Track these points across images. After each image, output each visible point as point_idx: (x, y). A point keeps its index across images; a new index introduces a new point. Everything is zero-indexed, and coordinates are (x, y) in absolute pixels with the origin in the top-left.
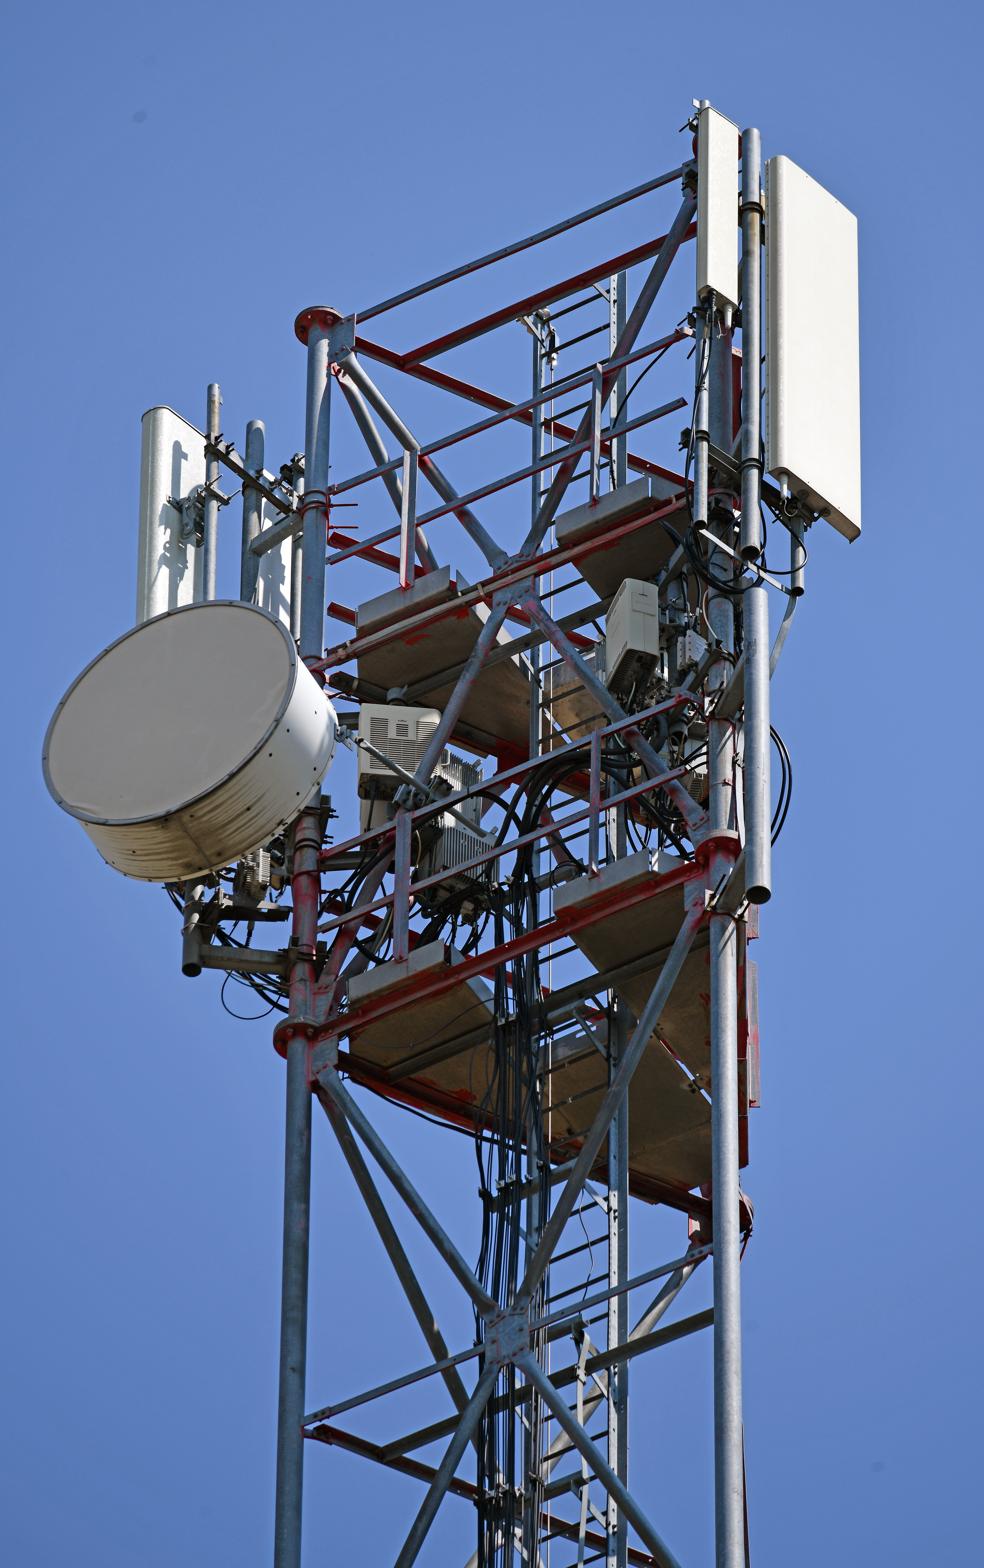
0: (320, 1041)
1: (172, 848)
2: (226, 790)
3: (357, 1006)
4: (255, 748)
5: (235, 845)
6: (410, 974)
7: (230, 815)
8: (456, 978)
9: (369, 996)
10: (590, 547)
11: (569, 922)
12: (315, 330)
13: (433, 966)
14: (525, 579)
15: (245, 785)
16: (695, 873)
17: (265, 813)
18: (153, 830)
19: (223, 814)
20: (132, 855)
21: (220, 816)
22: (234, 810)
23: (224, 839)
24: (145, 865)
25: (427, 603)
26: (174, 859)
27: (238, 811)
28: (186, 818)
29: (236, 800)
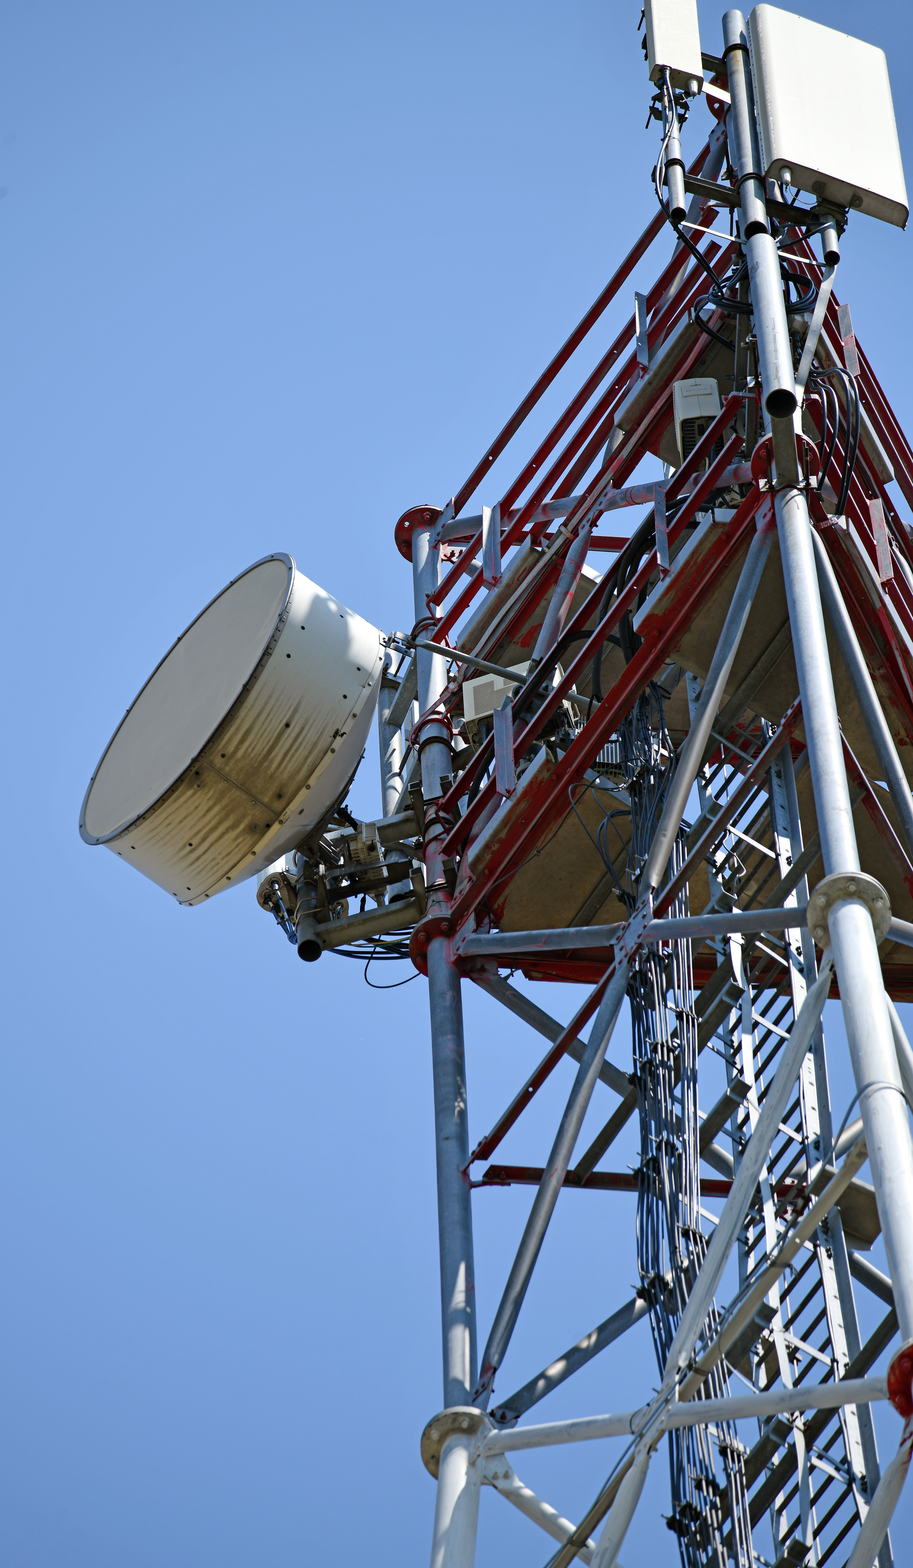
0: (459, 930)
1: (224, 812)
4: (263, 650)
5: (292, 776)
7: (267, 739)
8: (569, 773)
9: (488, 846)
11: (658, 636)
12: (414, 533)
14: (604, 491)
15: (270, 697)
16: (763, 498)
17: (312, 725)
18: (191, 796)
19: (259, 740)
20: (191, 851)
21: (256, 745)
22: (269, 732)
23: (275, 773)
24: (211, 859)
25: (518, 580)
26: (234, 827)
27: (275, 730)
28: (218, 761)
29: (266, 718)
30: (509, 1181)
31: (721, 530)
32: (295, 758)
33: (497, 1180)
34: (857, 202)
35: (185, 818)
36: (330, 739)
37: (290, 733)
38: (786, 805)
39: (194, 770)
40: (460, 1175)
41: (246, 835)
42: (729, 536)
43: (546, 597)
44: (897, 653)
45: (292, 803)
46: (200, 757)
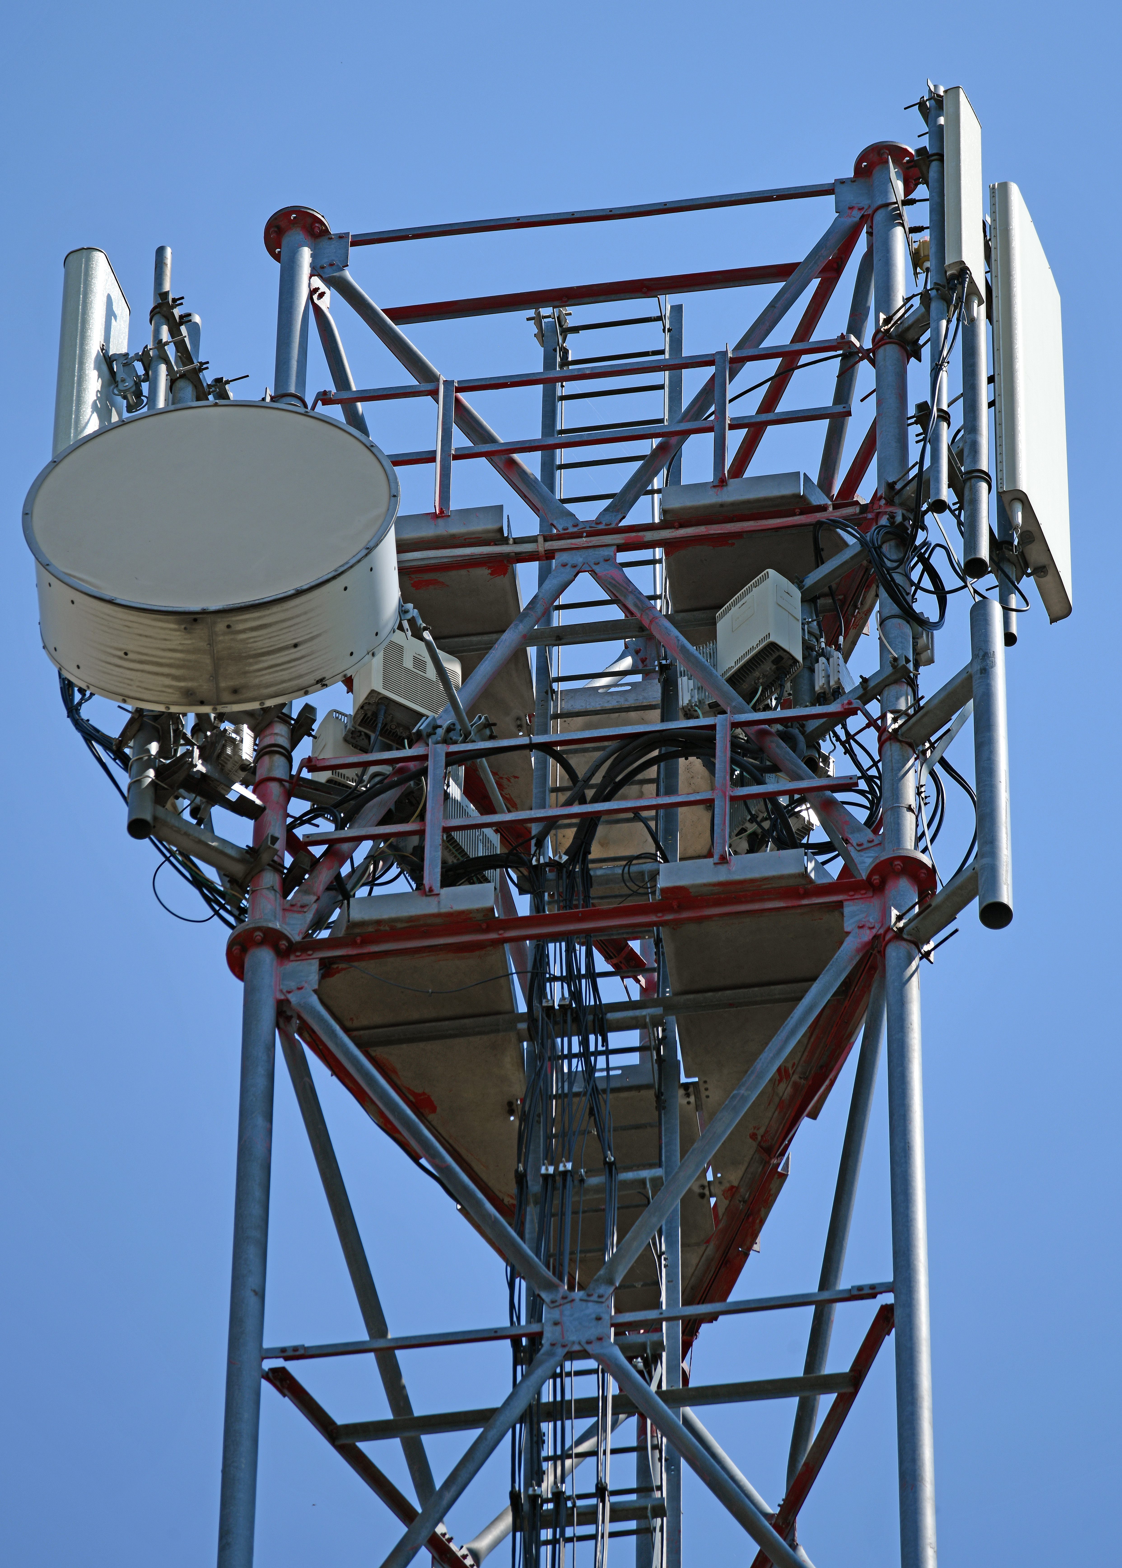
0: (292, 961)
1: (182, 662)
2: (284, 608)
3: (357, 931)
4: (336, 570)
5: (259, 686)
6: (443, 910)
7: (272, 644)
8: (501, 934)
9: (379, 922)
10: (703, 534)
11: (675, 906)
12: (296, 235)
13: (477, 910)
14: (604, 548)
15: (305, 613)
16: (862, 894)
17: (311, 660)
18: (171, 629)
19: (266, 639)
20: (120, 658)
21: (260, 641)
22: (279, 640)
23: (251, 672)
24: (128, 677)
26: (176, 678)
27: (283, 642)
28: (221, 628)
29: (287, 627)
30: (286, 1392)
32: (276, 675)
33: (278, 1383)
34: (1042, 573)
35: (146, 636)
36: (313, 682)
37: (291, 653)
39: (198, 617)
41: (178, 692)
45: (238, 705)
46: (212, 614)
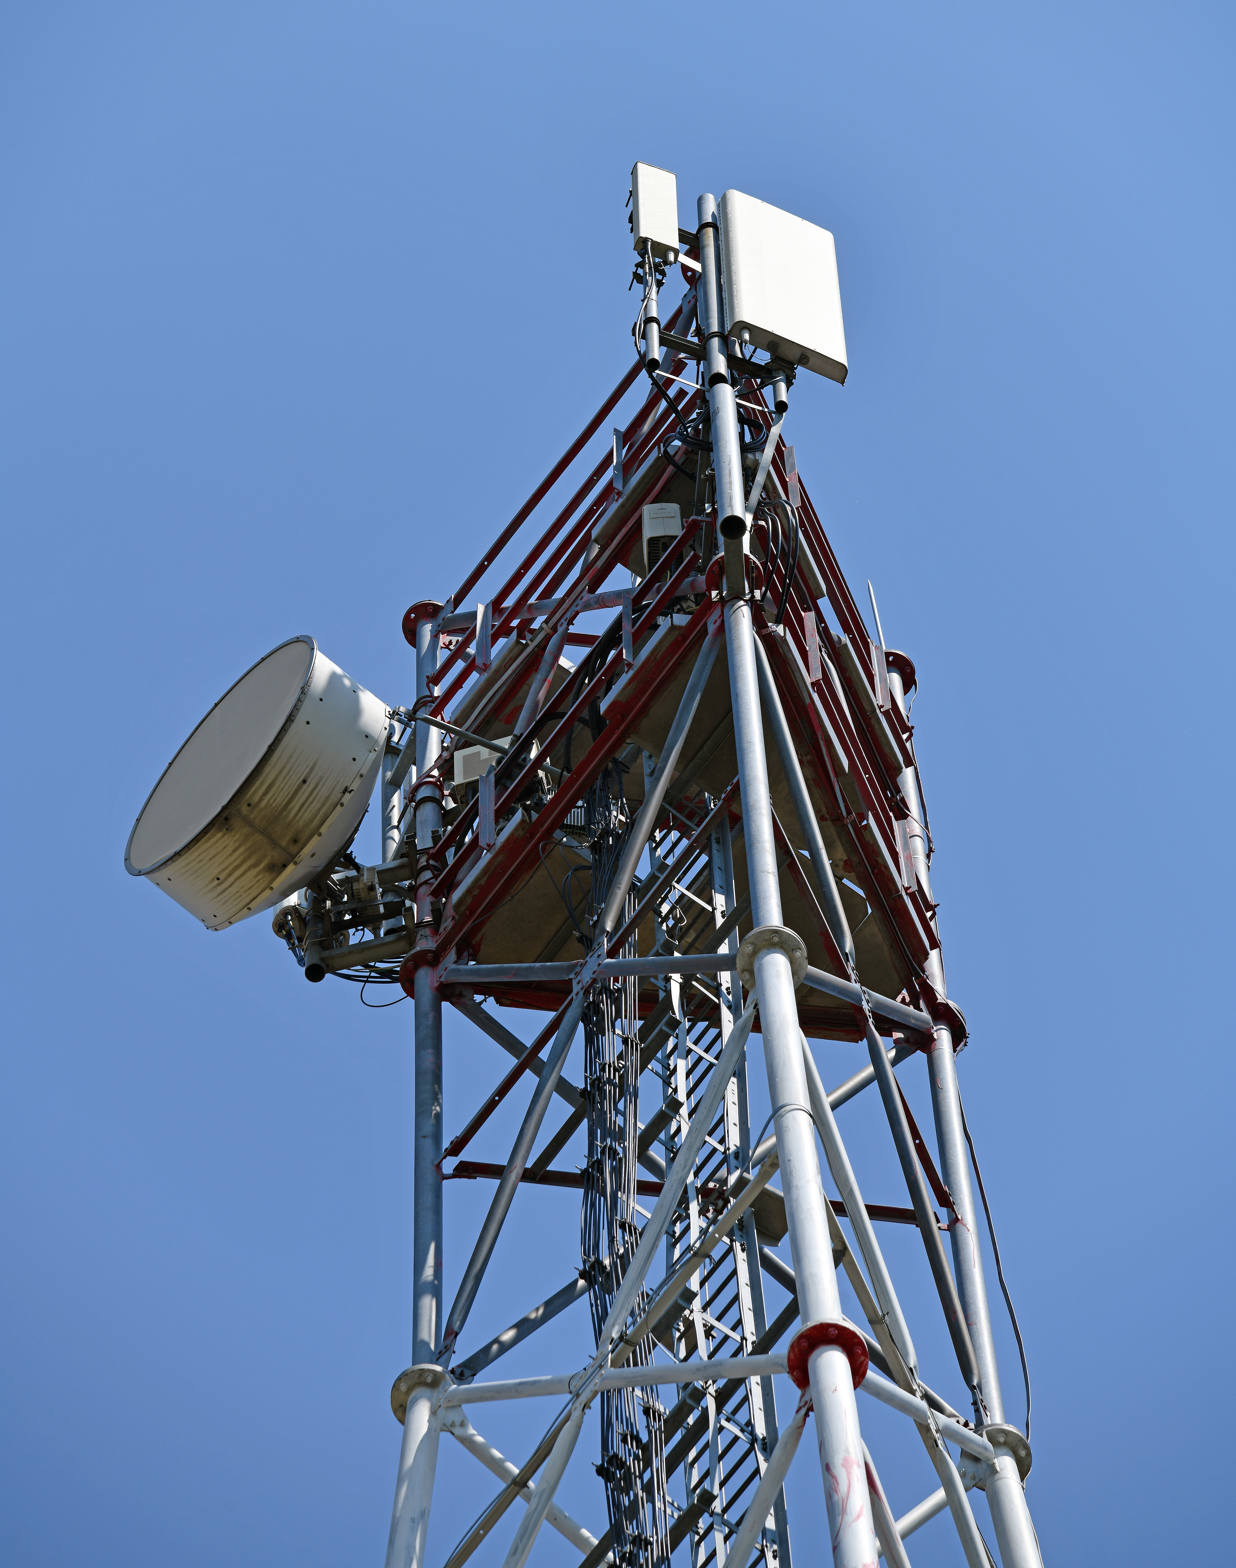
0: (442, 961)
1: (248, 852)
2: (272, 765)
4: (288, 718)
5: (306, 825)
7: (287, 792)
8: (541, 832)
9: (469, 892)
11: (620, 719)
13: (515, 829)
14: (581, 595)
15: (291, 757)
16: (714, 606)
17: (325, 782)
18: (218, 839)
19: (280, 793)
20: (219, 885)
21: (277, 797)
22: (289, 786)
23: (292, 821)
24: (235, 891)
25: (504, 667)
26: (255, 865)
27: (294, 786)
28: (245, 809)
29: (287, 775)
30: (475, 1175)
31: (678, 632)
32: (309, 810)
33: (465, 1174)
34: (805, 360)
35: (214, 856)
36: (340, 795)
37: (306, 788)
38: (723, 867)
39: (224, 816)
40: (434, 1168)
41: (266, 873)
42: (684, 637)
43: (527, 683)
44: (822, 743)
45: (306, 847)
46: (230, 805)
